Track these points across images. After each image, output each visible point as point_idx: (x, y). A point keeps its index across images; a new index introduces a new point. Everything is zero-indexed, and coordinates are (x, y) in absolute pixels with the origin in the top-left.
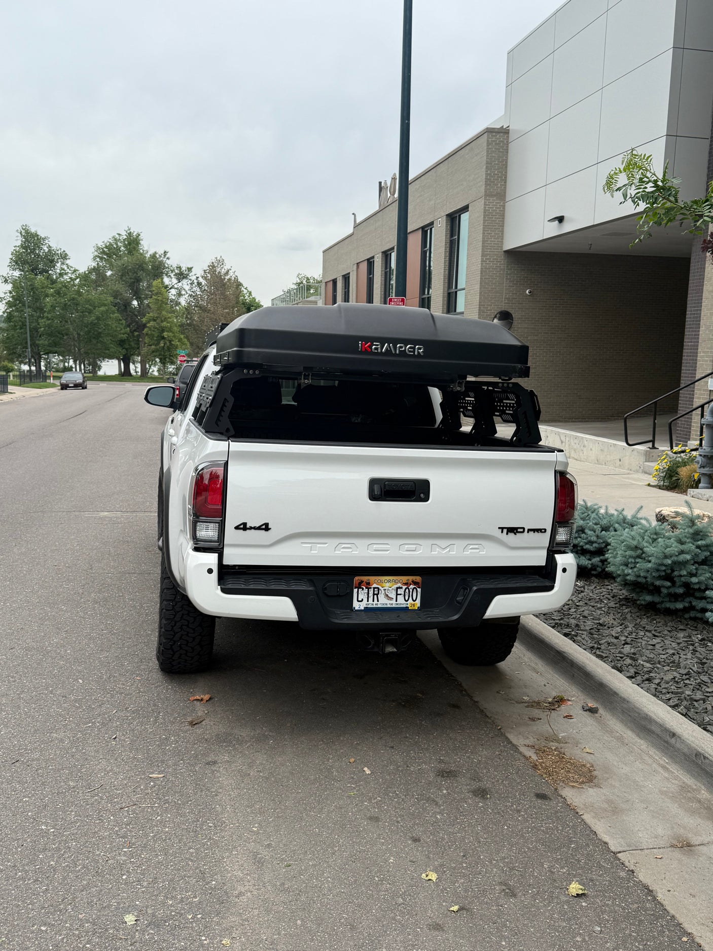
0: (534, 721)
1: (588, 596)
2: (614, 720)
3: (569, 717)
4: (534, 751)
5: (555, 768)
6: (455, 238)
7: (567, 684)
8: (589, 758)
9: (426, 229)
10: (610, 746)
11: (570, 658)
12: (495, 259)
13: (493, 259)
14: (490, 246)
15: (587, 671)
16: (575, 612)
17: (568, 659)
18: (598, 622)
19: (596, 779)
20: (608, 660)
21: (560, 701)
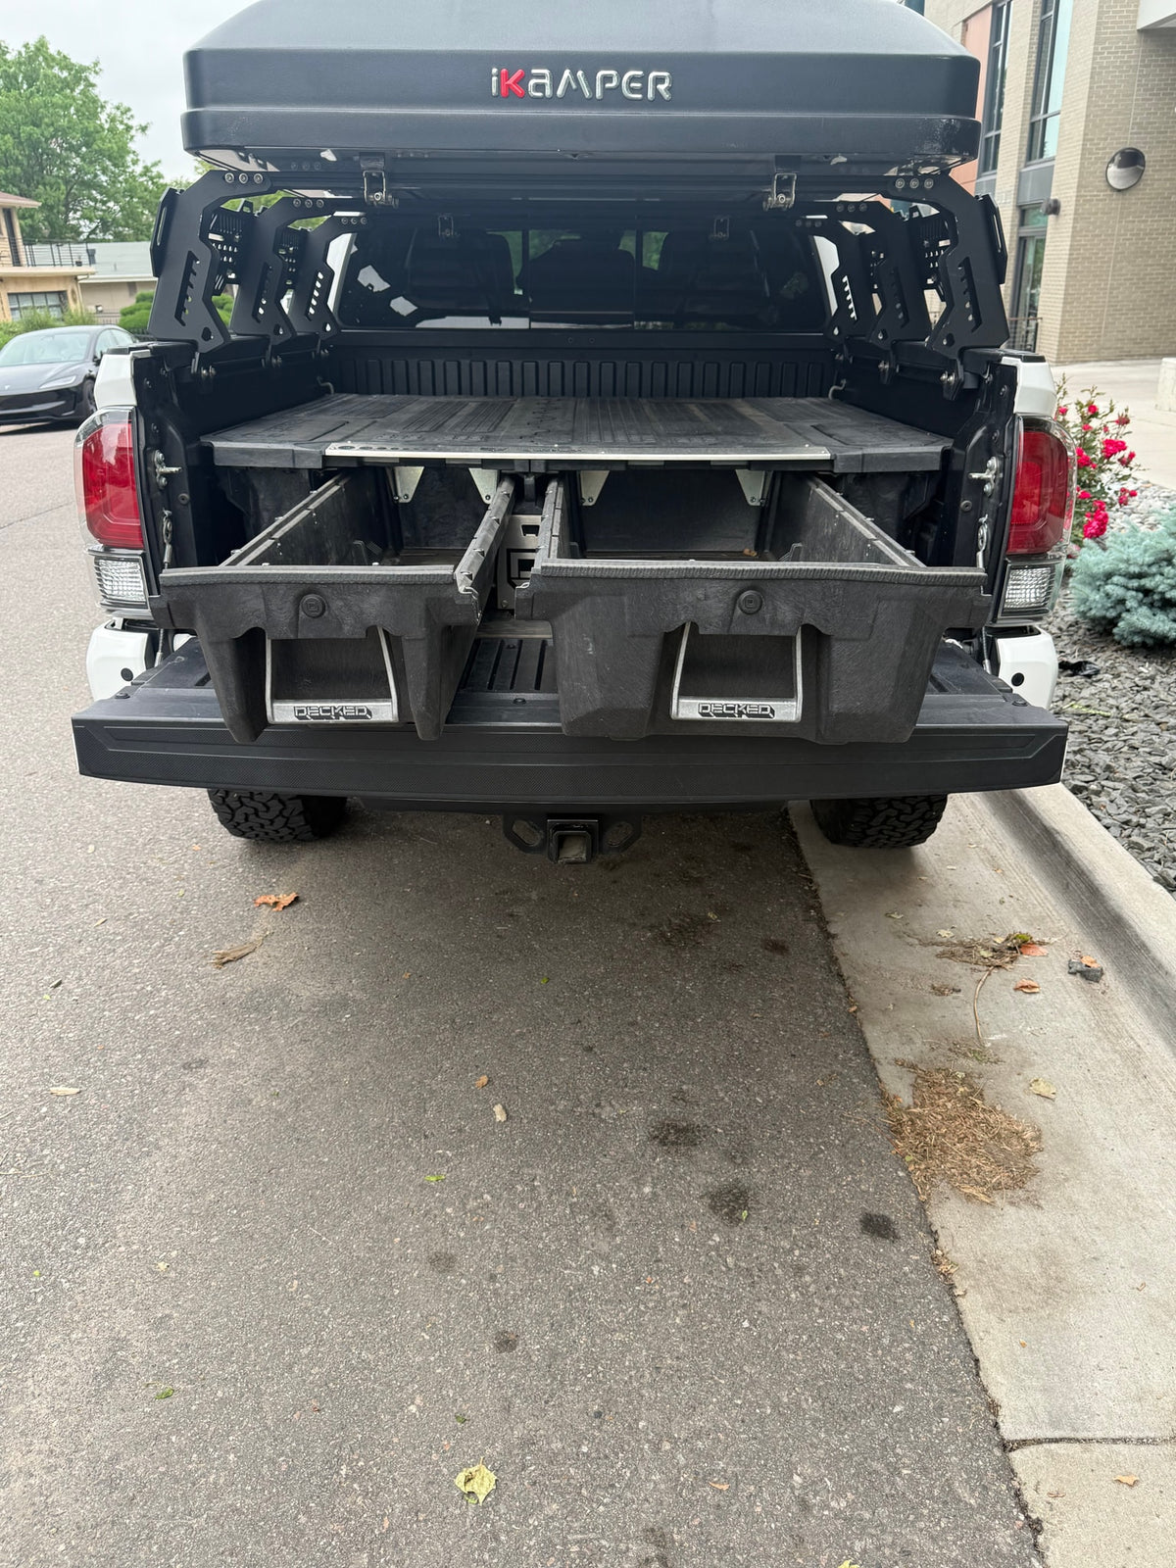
0: (943, 994)
1: (1154, 699)
2: (1133, 1006)
3: (1026, 989)
4: (909, 1078)
5: (944, 1136)
6: (1049, 14)
7: (1053, 902)
8: (1039, 1111)
9: (1000, 5)
10: (1101, 1077)
11: (1067, 848)
12: (1120, 47)
13: (1116, 48)
14: (1112, 23)
15: (1096, 883)
16: (1116, 735)
17: (1062, 847)
18: (1157, 759)
19: (1036, 1180)
20: (1152, 857)
21: (1019, 946)
